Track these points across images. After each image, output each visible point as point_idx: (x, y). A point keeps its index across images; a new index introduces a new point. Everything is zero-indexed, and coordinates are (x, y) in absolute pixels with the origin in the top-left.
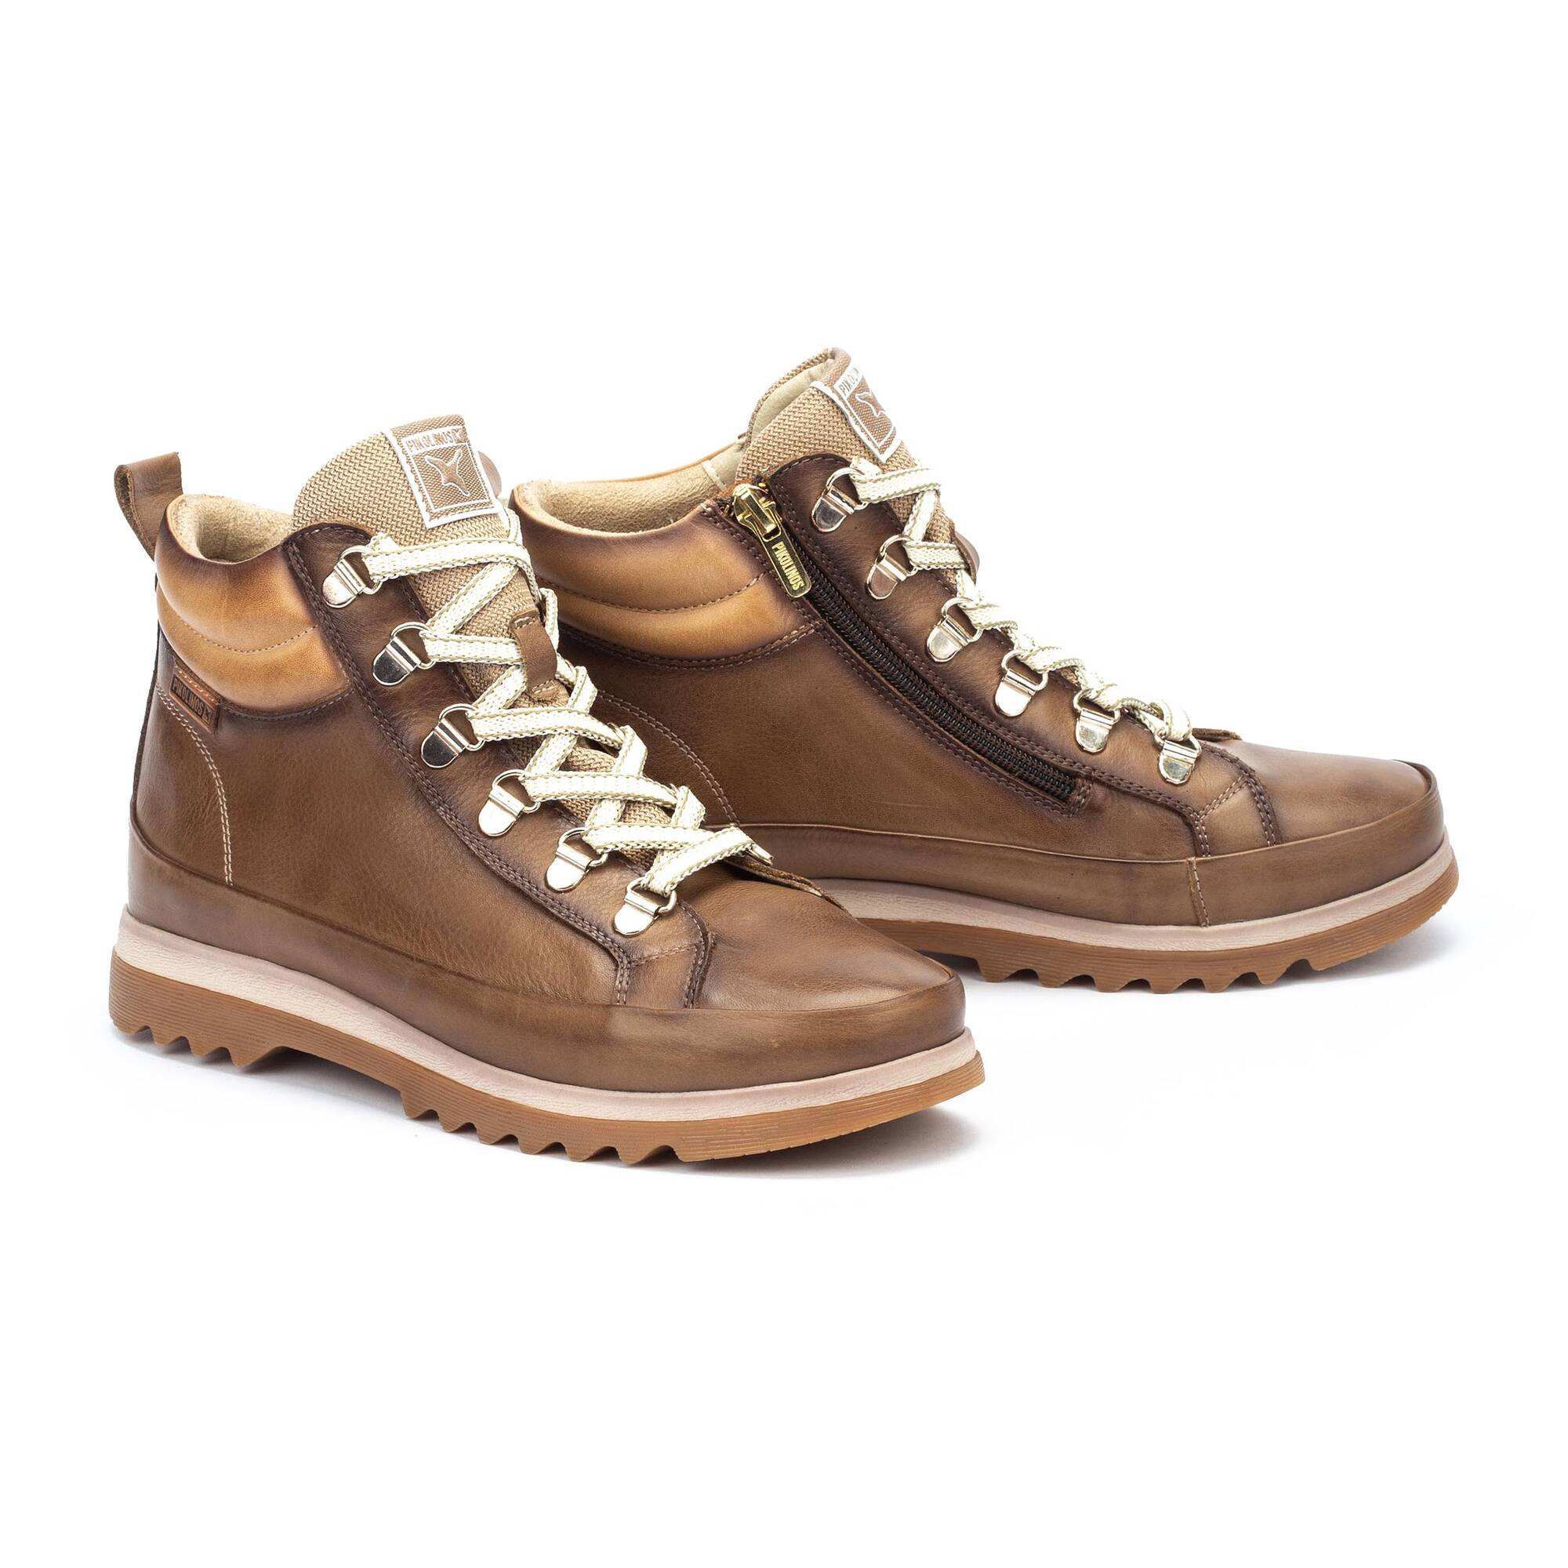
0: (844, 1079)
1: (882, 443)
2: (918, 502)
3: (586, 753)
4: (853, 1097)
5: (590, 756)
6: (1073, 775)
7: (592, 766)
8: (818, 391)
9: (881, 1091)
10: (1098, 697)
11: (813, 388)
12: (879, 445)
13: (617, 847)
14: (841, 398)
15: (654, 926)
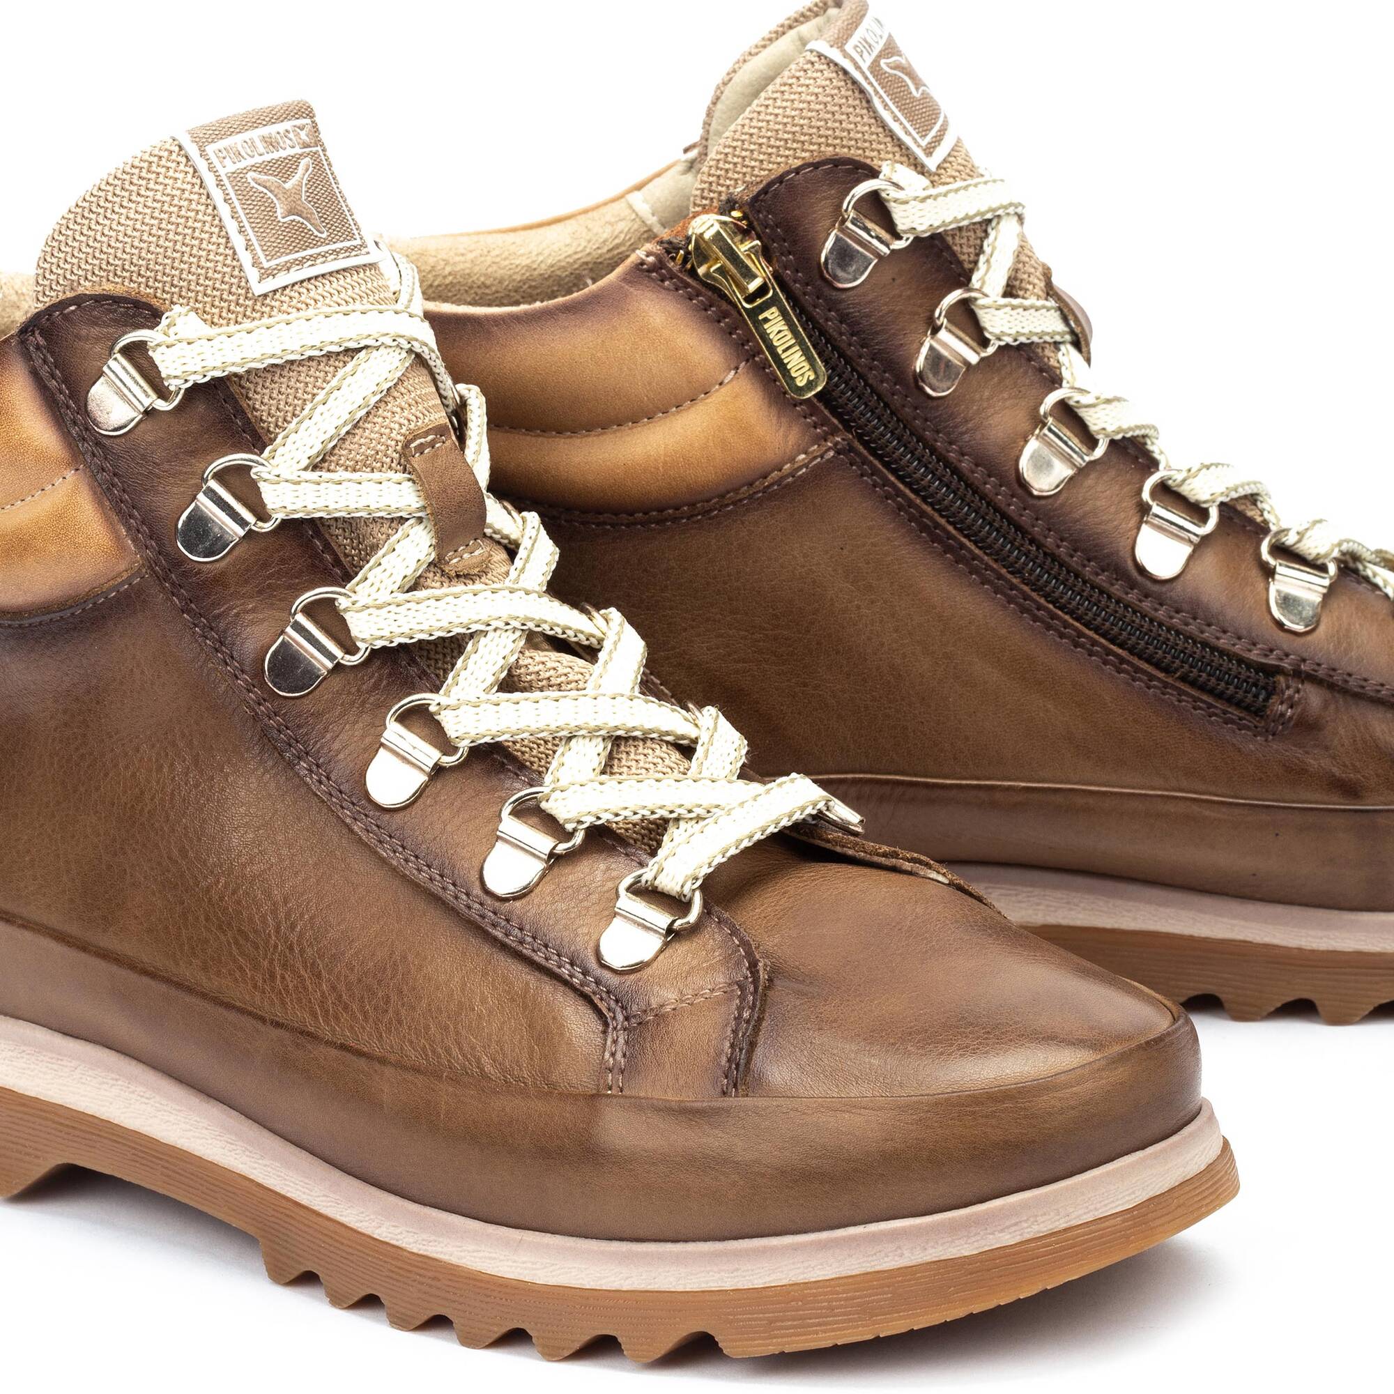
0: (1001, 1208)
1: (928, 139)
2: (992, 234)
3: (544, 659)
4: (1018, 1239)
5: (549, 665)
6: (1271, 671)
7: (553, 681)
8: (820, 56)
9: (1064, 1226)
10: (1299, 541)
11: (811, 51)
12: (924, 143)
13: (599, 818)
14: (858, 67)
15: (667, 953)
